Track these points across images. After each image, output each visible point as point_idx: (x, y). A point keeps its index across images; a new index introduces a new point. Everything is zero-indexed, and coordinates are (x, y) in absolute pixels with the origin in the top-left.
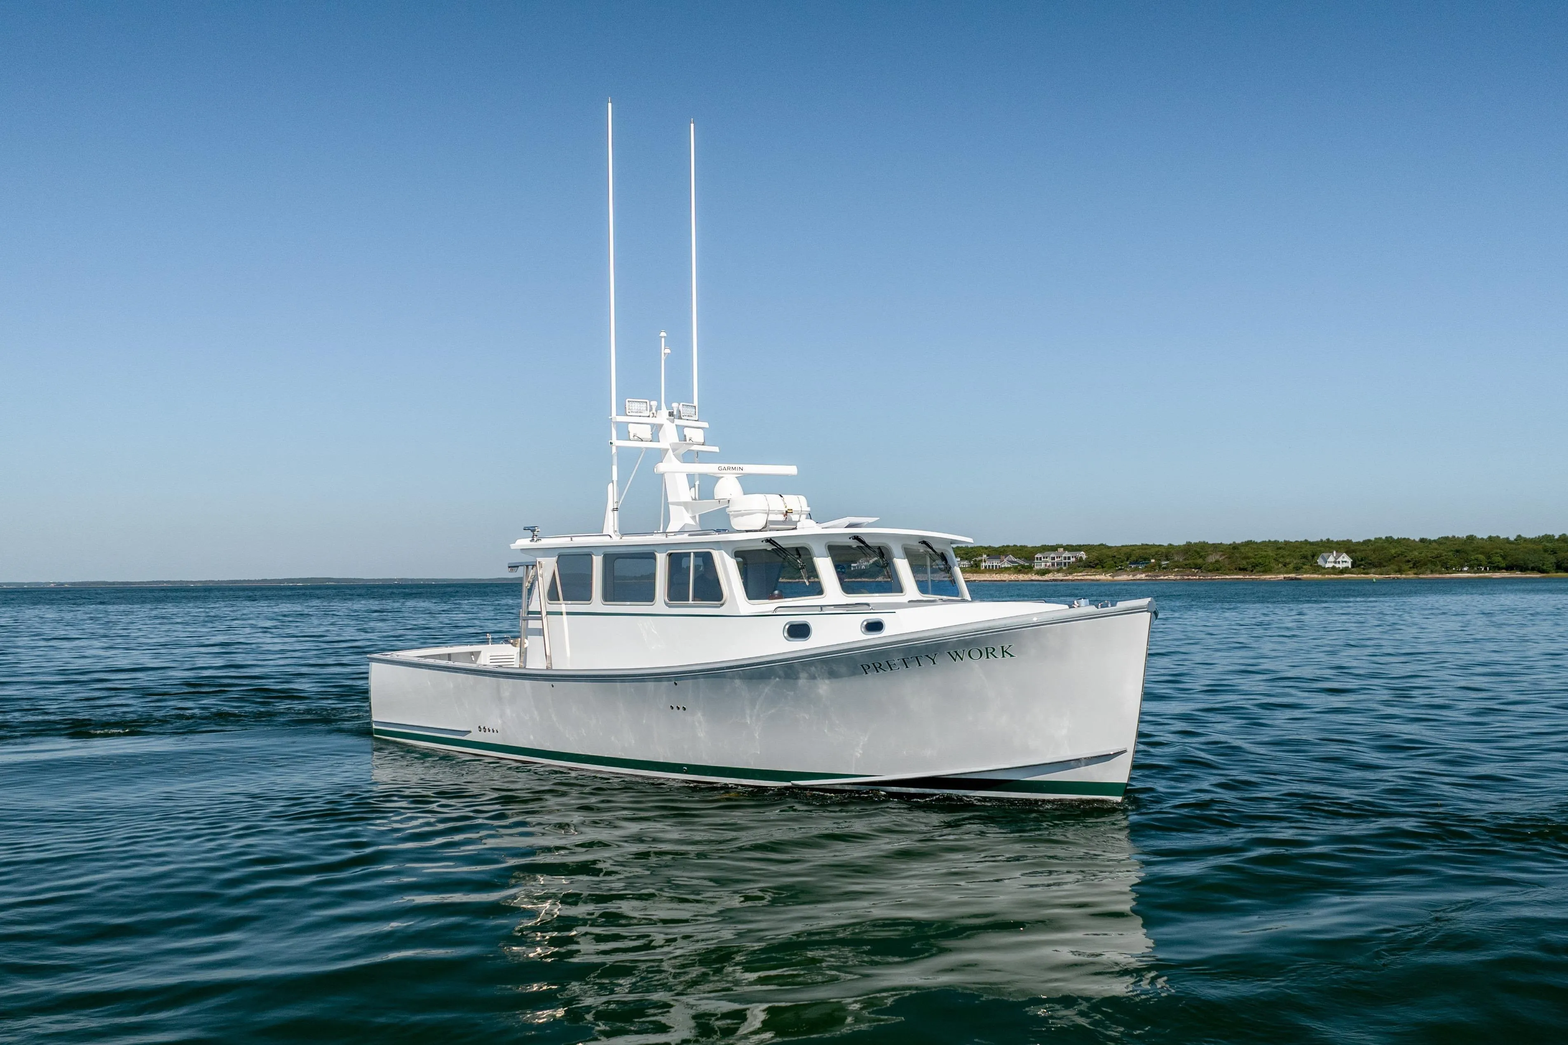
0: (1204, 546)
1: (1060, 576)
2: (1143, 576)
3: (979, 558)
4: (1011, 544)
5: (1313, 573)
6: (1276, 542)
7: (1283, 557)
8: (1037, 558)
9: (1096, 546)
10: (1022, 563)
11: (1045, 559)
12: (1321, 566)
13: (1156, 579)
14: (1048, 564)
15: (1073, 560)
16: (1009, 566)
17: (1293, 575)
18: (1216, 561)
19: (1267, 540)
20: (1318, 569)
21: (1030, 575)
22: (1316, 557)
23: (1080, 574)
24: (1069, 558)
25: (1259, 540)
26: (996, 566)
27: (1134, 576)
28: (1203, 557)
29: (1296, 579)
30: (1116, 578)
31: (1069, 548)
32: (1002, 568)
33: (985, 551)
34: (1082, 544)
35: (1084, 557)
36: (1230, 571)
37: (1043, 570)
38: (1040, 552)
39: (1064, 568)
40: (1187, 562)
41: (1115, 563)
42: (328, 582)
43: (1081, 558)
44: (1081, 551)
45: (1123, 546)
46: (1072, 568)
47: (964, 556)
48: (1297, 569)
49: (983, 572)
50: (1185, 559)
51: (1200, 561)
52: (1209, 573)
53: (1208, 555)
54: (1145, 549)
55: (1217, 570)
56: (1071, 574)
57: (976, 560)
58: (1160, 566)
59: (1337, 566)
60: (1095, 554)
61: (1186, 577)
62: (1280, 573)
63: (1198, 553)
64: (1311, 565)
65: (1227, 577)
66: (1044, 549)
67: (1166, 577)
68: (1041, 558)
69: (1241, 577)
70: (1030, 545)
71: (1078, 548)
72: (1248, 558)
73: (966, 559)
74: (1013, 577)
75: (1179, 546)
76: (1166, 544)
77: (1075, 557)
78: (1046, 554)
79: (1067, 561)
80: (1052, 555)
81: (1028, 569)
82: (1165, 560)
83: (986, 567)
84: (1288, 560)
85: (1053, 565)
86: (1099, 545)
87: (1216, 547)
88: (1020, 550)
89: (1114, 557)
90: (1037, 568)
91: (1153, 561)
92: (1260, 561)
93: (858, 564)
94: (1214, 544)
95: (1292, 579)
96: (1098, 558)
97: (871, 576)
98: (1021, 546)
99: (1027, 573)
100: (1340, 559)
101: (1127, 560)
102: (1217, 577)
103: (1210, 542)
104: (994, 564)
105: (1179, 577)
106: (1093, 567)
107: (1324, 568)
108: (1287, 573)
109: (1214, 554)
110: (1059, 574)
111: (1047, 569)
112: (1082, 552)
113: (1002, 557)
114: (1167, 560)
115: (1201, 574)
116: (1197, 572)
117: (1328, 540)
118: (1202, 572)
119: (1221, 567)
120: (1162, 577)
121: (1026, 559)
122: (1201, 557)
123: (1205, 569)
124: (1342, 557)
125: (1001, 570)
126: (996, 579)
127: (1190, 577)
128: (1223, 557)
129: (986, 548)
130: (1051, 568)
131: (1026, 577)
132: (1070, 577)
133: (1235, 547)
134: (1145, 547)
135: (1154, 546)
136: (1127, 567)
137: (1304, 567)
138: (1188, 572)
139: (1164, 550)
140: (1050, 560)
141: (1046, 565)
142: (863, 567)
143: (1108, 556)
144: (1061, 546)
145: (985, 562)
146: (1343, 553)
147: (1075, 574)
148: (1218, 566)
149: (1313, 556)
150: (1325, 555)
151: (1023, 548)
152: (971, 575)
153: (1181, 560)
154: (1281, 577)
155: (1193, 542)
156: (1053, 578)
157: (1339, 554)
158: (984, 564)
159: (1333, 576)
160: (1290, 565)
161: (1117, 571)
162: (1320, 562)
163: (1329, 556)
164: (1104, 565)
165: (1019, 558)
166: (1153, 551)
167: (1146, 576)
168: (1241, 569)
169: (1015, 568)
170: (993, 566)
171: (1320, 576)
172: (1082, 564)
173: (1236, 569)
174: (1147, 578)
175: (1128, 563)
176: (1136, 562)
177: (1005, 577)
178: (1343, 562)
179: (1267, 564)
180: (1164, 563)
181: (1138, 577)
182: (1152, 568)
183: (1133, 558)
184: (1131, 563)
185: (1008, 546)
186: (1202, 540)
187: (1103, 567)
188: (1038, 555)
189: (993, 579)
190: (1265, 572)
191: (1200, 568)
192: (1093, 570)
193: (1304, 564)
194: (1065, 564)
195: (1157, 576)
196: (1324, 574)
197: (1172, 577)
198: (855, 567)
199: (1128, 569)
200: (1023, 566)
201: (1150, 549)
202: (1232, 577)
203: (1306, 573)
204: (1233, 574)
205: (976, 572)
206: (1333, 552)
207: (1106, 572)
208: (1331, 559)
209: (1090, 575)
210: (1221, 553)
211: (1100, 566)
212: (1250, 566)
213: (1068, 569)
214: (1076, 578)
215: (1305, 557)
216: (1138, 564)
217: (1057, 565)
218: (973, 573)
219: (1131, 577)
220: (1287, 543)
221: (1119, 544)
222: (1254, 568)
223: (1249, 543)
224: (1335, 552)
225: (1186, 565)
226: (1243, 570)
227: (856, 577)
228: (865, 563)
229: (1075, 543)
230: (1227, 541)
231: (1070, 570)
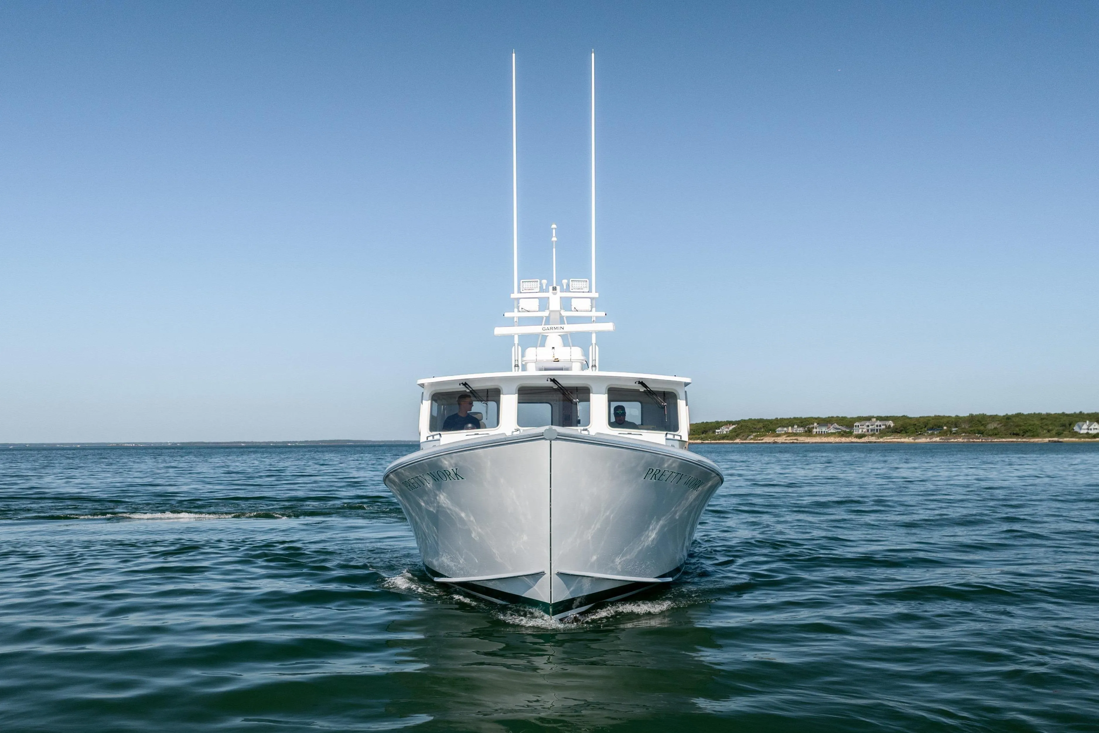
0: (984, 416)
1: (873, 439)
2: (938, 439)
3: (811, 426)
4: (835, 416)
5: (1071, 437)
6: (1039, 414)
7: (1046, 425)
8: (856, 426)
9: (900, 417)
10: (844, 429)
11: (862, 427)
12: (1076, 432)
13: (948, 442)
14: (864, 430)
15: (884, 427)
16: (834, 431)
17: (1056, 439)
18: (994, 428)
19: (1033, 413)
20: (1076, 434)
21: (850, 439)
22: (1072, 426)
23: (889, 438)
24: (880, 426)
25: (1026, 413)
26: (824, 432)
27: (930, 439)
28: (984, 425)
29: (1058, 442)
30: (917, 441)
31: (879, 418)
32: (829, 433)
33: (816, 420)
34: (889, 416)
35: (892, 425)
36: (1005, 436)
37: (861, 434)
38: (858, 421)
39: (877, 433)
40: (972, 429)
41: (916, 429)
42: (349, 442)
43: (890, 425)
44: (889, 420)
45: (920, 417)
46: (883, 433)
47: (800, 424)
48: (1059, 434)
49: (815, 436)
50: (970, 427)
51: (982, 428)
52: (990, 437)
53: (988, 424)
54: (938, 419)
55: (996, 435)
56: (882, 437)
57: (809, 427)
58: (951, 432)
59: (1090, 432)
60: (900, 423)
61: (971, 440)
62: (1045, 437)
63: (980, 422)
64: (1069, 432)
65: (1004, 440)
66: (860, 419)
67: (956, 440)
68: (858, 426)
69: (1015, 440)
70: (849, 416)
71: (887, 418)
72: (1021, 426)
73: (802, 426)
74: (838, 440)
75: (964, 417)
76: (953, 415)
77: (885, 425)
78: (863, 423)
79: (879, 428)
80: (867, 424)
81: (849, 434)
82: (955, 428)
83: (816, 432)
84: (1050, 428)
85: (868, 431)
86: (902, 417)
87: (994, 418)
88: (842, 420)
89: (915, 425)
90: (855, 433)
91: (945, 428)
92: (1030, 428)
93: (721, 430)
94: (991, 416)
95: (1055, 442)
96: (902, 426)
97: (731, 439)
98: (842, 417)
99: (848, 437)
100: (1092, 427)
101: (925, 427)
102: (996, 440)
103: (988, 414)
104: (823, 430)
105: (965, 440)
106: (899, 433)
107: (1080, 434)
108: (1051, 437)
109: (993, 423)
110: (873, 438)
111: (863, 434)
112: (891, 422)
113: (829, 425)
114: (956, 427)
115: (983, 438)
116: (980, 436)
117: (1081, 412)
118: (984, 436)
119: (998, 433)
120: (952, 440)
121: (847, 426)
122: (983, 425)
123: (986, 434)
124: (1093, 425)
125: (828, 435)
126: (824, 441)
127: (975, 440)
128: (1000, 425)
129: (816, 419)
130: (867, 433)
131: (848, 440)
132: (881, 440)
133: (1008, 418)
134: (937, 418)
135: (944, 417)
136: (925, 433)
137: (1065, 433)
138: (973, 436)
139: (953, 420)
140: (866, 428)
141: (862, 431)
142: (725, 432)
143: (910, 425)
144: (873, 417)
145: (816, 428)
146: (1094, 422)
147: (885, 438)
148: (996, 432)
149: (1070, 425)
150: (1080, 423)
151: (844, 418)
152: (806, 438)
153: (967, 427)
154: (1046, 440)
155: (974, 413)
156: (868, 440)
157: (1091, 423)
158: (815, 430)
159: (1087, 440)
160: (1053, 432)
161: (917, 435)
162: (1076, 428)
163: (1083, 425)
164: (908, 431)
165: (842, 426)
166: (945, 420)
167: (940, 439)
168: (1014, 434)
169: (839, 433)
170: (822, 432)
171: (1077, 440)
172: (890, 430)
173: (1010, 434)
174: (941, 441)
175: (926, 429)
176: (932, 429)
177: (832, 439)
178: (1094, 429)
179: (1034, 430)
180: (954, 429)
181: (934, 439)
182: (945, 433)
183: (930, 426)
184: (928, 430)
185: (832, 417)
186: (981, 413)
187: (906, 433)
188: (857, 424)
189: (822, 441)
190: (1033, 436)
191: (982, 433)
192: (899, 435)
193: (1064, 430)
194: (877, 430)
195: (949, 439)
196: (1080, 438)
197: (960, 440)
198: (718, 432)
199: (926, 434)
200: (845, 432)
201: (942, 419)
202: (1008, 440)
203: (1066, 437)
204: (1008, 437)
205: (809, 436)
206: (1086, 422)
207: (909, 436)
208: (1085, 426)
209: (897, 438)
210: (999, 422)
211: (904, 432)
212: (1022, 432)
213: (880, 434)
214: (886, 440)
215: (1063, 425)
216: (934, 430)
217: (871, 431)
218: (807, 437)
219: (928, 440)
220: (1048, 415)
221: (917, 415)
222: (1024, 433)
223: (1019, 415)
224: (1088, 422)
225: (971, 431)
226: (1017, 435)
227: (719, 439)
228: (726, 430)
229: (883, 414)
230: (1002, 414)
231: (881, 435)
